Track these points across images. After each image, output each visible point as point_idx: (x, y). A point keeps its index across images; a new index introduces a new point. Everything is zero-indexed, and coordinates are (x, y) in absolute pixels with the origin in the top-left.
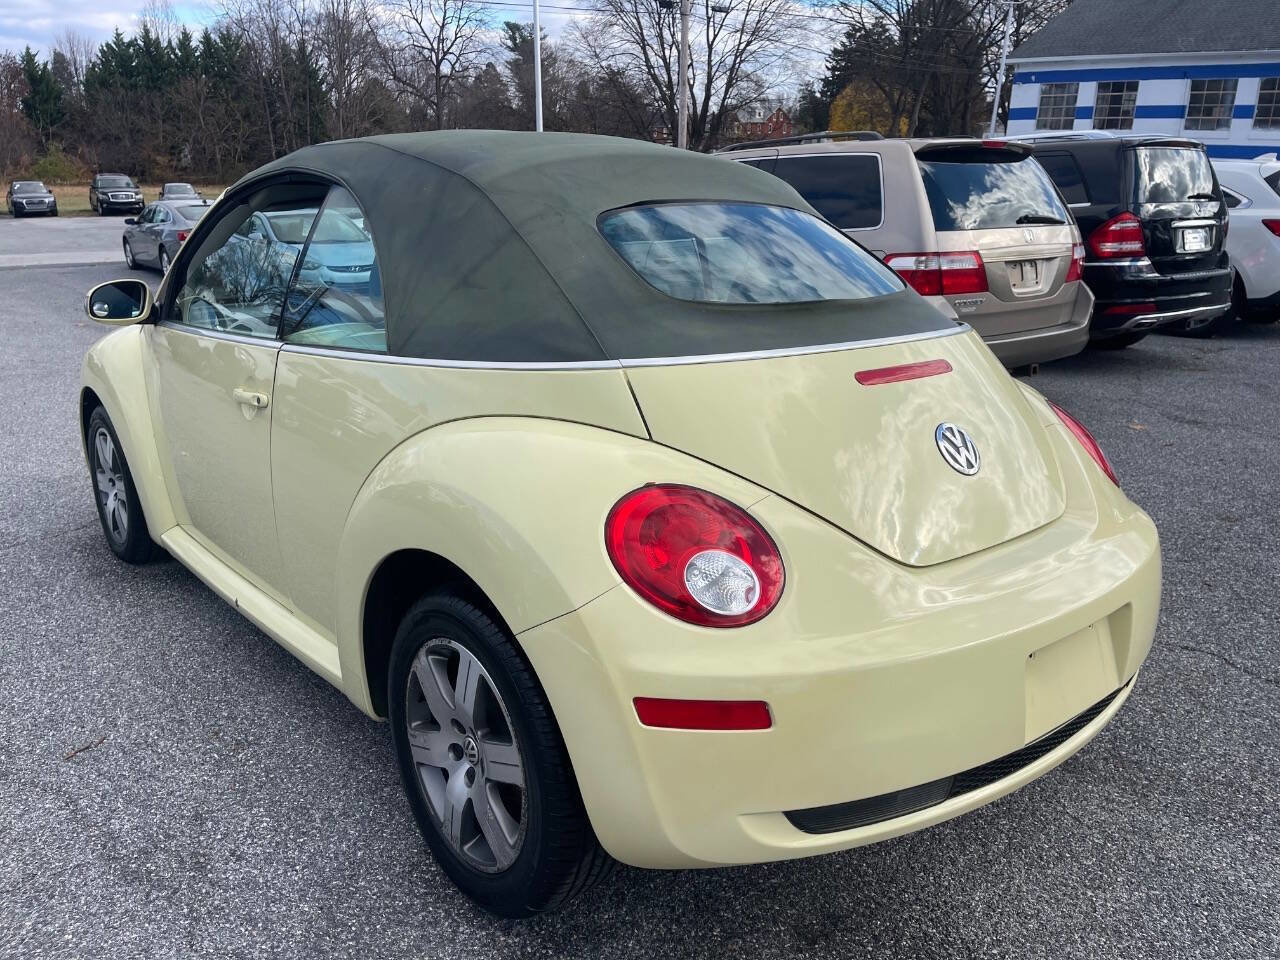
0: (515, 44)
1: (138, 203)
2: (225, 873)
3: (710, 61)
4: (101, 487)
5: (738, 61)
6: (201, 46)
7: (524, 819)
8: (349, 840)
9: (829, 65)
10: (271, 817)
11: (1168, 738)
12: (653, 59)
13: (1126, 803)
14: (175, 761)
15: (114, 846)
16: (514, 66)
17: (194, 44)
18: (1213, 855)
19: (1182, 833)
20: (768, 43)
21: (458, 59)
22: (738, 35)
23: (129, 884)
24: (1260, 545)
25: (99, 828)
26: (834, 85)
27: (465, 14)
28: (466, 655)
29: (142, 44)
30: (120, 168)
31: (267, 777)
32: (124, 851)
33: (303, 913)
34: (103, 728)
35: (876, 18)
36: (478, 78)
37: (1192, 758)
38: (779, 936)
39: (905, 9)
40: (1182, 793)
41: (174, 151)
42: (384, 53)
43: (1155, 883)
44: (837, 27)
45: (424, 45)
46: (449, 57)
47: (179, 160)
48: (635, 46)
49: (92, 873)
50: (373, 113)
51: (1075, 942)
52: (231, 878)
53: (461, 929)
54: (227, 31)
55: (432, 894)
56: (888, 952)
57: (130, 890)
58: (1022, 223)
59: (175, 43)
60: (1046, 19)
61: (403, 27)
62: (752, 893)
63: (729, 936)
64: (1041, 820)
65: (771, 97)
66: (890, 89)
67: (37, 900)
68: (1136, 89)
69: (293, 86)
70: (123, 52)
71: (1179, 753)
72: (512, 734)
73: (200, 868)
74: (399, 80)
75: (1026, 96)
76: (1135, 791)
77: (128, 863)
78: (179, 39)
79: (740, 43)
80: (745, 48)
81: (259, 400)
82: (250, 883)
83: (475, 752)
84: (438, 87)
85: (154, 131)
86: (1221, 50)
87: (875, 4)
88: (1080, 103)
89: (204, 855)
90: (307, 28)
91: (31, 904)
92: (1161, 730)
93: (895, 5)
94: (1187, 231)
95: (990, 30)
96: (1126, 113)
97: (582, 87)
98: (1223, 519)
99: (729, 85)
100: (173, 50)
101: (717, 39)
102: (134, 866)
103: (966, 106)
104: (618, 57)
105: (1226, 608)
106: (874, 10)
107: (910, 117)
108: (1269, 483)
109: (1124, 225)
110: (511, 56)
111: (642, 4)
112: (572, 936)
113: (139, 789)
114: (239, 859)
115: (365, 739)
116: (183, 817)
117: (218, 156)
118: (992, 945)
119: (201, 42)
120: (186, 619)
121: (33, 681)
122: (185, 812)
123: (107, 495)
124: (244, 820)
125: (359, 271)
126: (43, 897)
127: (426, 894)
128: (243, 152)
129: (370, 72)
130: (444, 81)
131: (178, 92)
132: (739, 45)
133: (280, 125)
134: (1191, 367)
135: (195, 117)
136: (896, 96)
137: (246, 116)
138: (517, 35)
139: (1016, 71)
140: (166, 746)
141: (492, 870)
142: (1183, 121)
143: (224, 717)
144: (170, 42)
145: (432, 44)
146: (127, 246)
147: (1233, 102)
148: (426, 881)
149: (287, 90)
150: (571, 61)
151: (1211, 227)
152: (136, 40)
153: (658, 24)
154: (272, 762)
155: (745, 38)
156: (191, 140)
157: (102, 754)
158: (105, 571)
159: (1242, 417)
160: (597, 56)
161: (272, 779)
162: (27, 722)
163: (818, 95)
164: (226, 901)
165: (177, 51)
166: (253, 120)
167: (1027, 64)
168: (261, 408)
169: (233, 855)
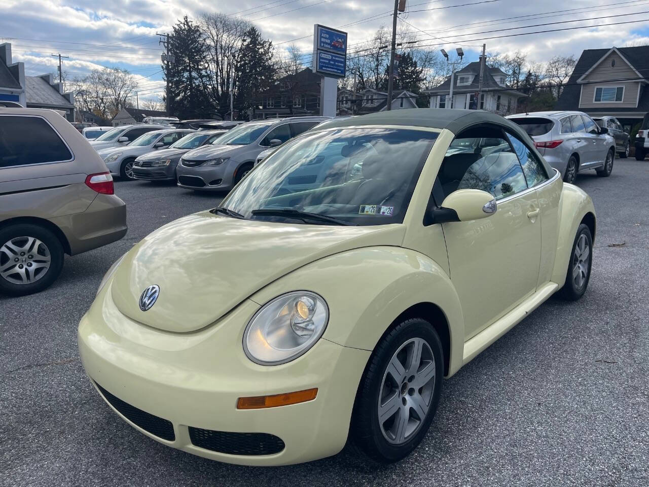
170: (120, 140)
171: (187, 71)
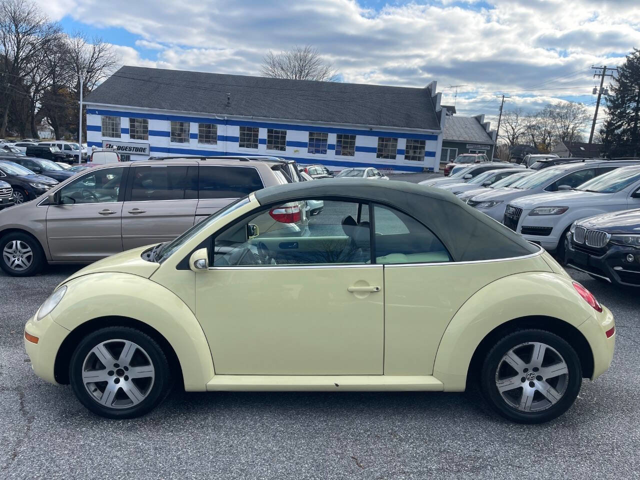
72: (562, 359)
75: (95, 120)
81: (377, 289)
86: (181, 110)
139: (87, 108)
141: (548, 407)
167: (93, 106)
170: (465, 177)
171: (635, 101)
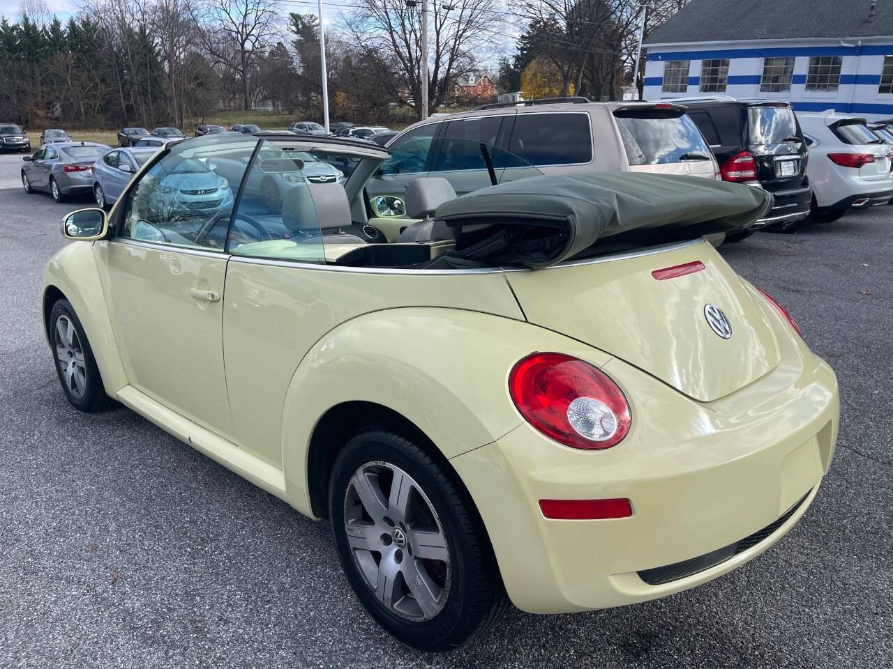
0: (298, 29)
1: (25, 144)
2: (219, 633)
3: (438, 43)
4: (60, 357)
5: (457, 43)
6: (68, 30)
7: (448, 585)
8: (302, 604)
9: (519, 47)
10: (242, 591)
11: (830, 504)
12: (398, 41)
13: (815, 549)
14: (159, 555)
15: (132, 619)
16: (298, 44)
17: (62, 28)
18: (878, 580)
19: (855, 566)
20: (477, 31)
21: (257, 39)
22: (457, 24)
23: (151, 646)
24: (858, 373)
25: (117, 607)
26: (522, 61)
27: (261, 8)
28: (399, 472)
29: (23, 28)
30: (9, 119)
31: (230, 563)
32: (140, 622)
33: (283, 658)
34: (100, 534)
35: (551, 14)
36: (272, 53)
37: (849, 517)
38: (614, 652)
39: (570, 8)
40: (849, 540)
41: (49, 106)
42: (202, 34)
43: (846, 600)
44: (525, 20)
45: (232, 29)
46: (250, 37)
47: (53, 113)
48: (385, 31)
49: (121, 640)
50: (196, 78)
51: (805, 643)
52: (224, 636)
53: (397, 662)
54: (88, 19)
55: (371, 639)
56: (688, 658)
57: (152, 650)
58: (683, 159)
59: (48, 27)
60: (664, 16)
61: (216, 15)
62: (589, 624)
63: (581, 655)
64: (764, 563)
65: (480, 68)
66: (562, 64)
67: (85, 662)
68: (728, 65)
69: (137, 57)
70: (8, 34)
71: (840, 514)
72: (439, 525)
73: (198, 630)
74: (215, 54)
75: (655, 69)
76: (818, 540)
77: (146, 630)
78: (51, 25)
79: (458, 31)
80: (462, 34)
81: (213, 296)
82: (238, 639)
83: (403, 539)
84: (243, 59)
85: (35, 92)
86: (783, 38)
87: (550, 5)
88: (691, 75)
89: (200, 621)
90: (146, 17)
91: (81, 665)
92: (825, 499)
93: (564, 6)
94: (783, 163)
95: (627, 24)
96: (721, 81)
97: (347, 60)
98: (830, 356)
99: (452, 60)
100: (47, 33)
101: (442, 28)
102: (150, 632)
103: (613, 76)
104: (373, 39)
105: (846, 415)
106: (549, 9)
107: (576, 82)
108: (854, 330)
109: (743, 160)
110: (296, 37)
111: (390, 2)
112: (475, 662)
113: (139, 577)
114: (226, 622)
115: (293, 532)
116: (177, 595)
117: (82, 110)
118: (754, 648)
119: (67, 27)
120: (139, 452)
121: (38, 502)
122: (178, 591)
123: (67, 363)
124: (223, 594)
125: (204, 194)
126: (89, 659)
127: (367, 639)
128: (100, 105)
129: (193, 48)
130: (247, 54)
131: (52, 63)
132: (458, 32)
133: (127, 86)
134: (786, 253)
135: (65, 81)
136: (566, 69)
137: (103, 80)
138: (299, 23)
139: (648, 52)
140: (150, 545)
141: (418, 620)
142: (759, 86)
143: (187, 521)
144: (44, 28)
145: (238, 29)
146: (25, 176)
147: (792, 73)
148: (364, 630)
149: (133, 61)
150: (339, 42)
151: (798, 160)
152: (18, 25)
153: (401, 16)
154: (232, 551)
155: (462, 27)
156: (62, 98)
157: (104, 552)
158: (69, 419)
159: (826, 287)
160: (358, 38)
161: (234, 564)
162: (41, 532)
163: (512, 67)
164: (225, 653)
165: (50, 33)
166: (108, 82)
167: (656, 48)
168: (214, 301)
169: (221, 620)
